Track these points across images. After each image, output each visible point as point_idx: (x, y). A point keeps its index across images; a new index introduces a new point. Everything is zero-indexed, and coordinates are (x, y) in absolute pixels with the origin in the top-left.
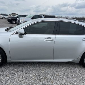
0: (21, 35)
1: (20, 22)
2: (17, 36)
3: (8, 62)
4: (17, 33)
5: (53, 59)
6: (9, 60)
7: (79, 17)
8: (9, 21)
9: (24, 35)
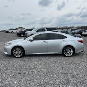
0: (31, 41)
1: (28, 35)
2: (30, 41)
3: (26, 54)
4: (29, 40)
5: (48, 52)
6: (26, 53)
7: (85, 26)
8: (18, 35)
9: (32, 41)
